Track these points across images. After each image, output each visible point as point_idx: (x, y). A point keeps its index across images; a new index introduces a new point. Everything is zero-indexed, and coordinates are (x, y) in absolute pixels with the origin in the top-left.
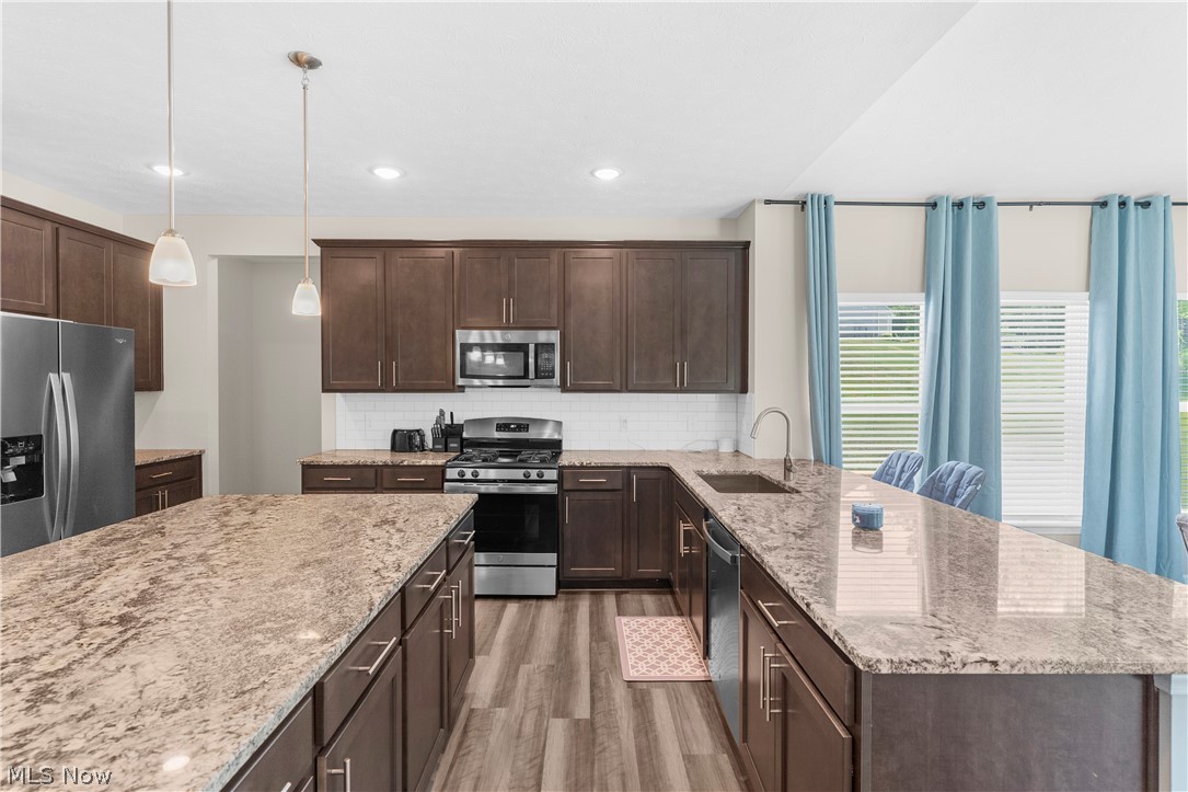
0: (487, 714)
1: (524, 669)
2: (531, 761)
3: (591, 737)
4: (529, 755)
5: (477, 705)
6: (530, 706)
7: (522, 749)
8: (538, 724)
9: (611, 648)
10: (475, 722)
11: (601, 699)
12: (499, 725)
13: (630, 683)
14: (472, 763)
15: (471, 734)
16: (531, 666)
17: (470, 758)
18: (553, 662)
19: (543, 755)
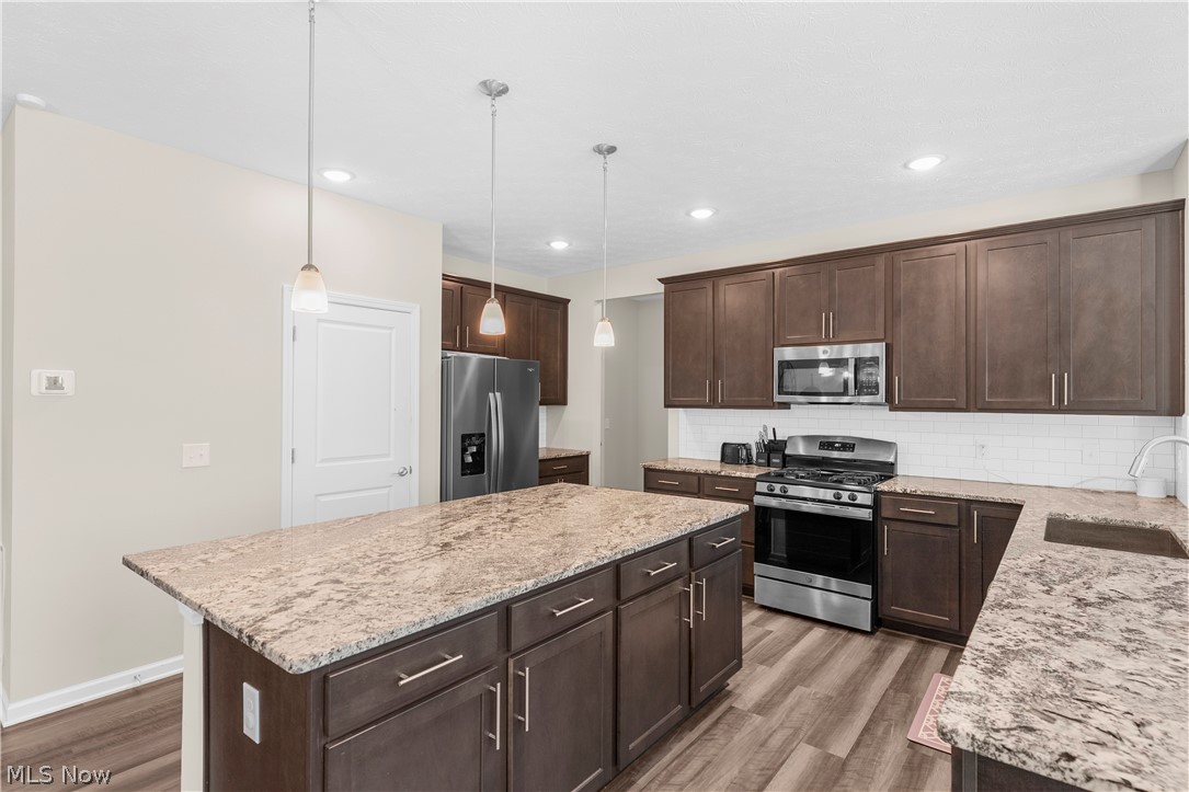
0: (743, 716)
1: (799, 690)
2: (763, 769)
3: (836, 775)
4: (763, 764)
5: (739, 705)
6: (787, 724)
7: (760, 757)
8: (788, 741)
9: (911, 702)
10: (729, 718)
11: (868, 746)
12: (750, 729)
13: (913, 744)
14: (710, 749)
15: (720, 726)
16: (808, 690)
17: (710, 744)
18: (834, 694)
19: (777, 770)
